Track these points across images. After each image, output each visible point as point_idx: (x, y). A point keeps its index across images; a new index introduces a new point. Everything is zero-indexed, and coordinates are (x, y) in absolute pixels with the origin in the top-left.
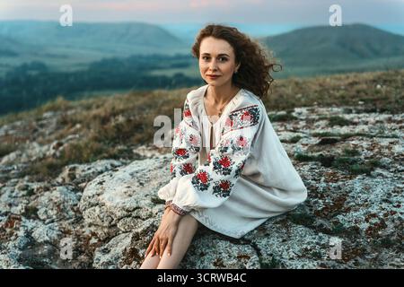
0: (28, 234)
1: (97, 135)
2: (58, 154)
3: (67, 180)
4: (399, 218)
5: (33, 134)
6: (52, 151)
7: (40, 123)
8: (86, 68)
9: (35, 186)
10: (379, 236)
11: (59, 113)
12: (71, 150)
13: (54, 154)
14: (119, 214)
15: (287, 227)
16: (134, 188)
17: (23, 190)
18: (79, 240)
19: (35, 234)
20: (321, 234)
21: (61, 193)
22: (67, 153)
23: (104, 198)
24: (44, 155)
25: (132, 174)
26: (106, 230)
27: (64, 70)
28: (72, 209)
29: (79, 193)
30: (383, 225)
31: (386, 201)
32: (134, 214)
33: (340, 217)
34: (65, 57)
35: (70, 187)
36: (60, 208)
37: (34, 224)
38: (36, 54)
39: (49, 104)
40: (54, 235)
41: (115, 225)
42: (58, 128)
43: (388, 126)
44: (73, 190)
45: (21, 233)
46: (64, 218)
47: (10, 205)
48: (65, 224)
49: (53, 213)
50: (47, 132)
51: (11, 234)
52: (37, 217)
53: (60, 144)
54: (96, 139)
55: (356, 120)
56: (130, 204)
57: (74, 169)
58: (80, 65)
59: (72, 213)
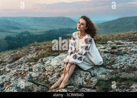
0: (30, 75)
1: (49, 50)
2: (37, 56)
3: (40, 62)
4: (128, 65)
5: (28, 53)
6: (35, 56)
7: (30, 50)
8: (44, 33)
9: (31, 63)
10: (122, 69)
11: (36, 47)
12: (41, 55)
13: (36, 57)
14: (55, 67)
15: (99, 68)
16: (59, 61)
17: (28, 65)
18: (44, 76)
19: (32, 75)
20: (107, 69)
21: (39, 64)
22: (40, 56)
23: (52, 63)
24: (33, 57)
25: (59, 58)
26: (52, 72)
27: (36, 34)
28: (42, 69)
29: (44, 65)
30: (123, 67)
31: (125, 61)
32: (59, 67)
33: (113, 65)
34: (36, 29)
35: (42, 63)
36: (39, 68)
37: (32, 73)
38: (26, 29)
39: (32, 44)
40: (38, 75)
41: (54, 71)
42: (36, 51)
43: (133, 44)
44: (42, 64)
45: (28, 75)
46: (40, 71)
47: (24, 69)
48: (40, 72)
49: (37, 70)
50: (32, 52)
51: (25, 75)
52: (32, 71)
53: (37, 54)
54: (48, 51)
55: (124, 43)
56: (58, 64)
57: (42, 59)
58: (42, 32)
59: (42, 70)
